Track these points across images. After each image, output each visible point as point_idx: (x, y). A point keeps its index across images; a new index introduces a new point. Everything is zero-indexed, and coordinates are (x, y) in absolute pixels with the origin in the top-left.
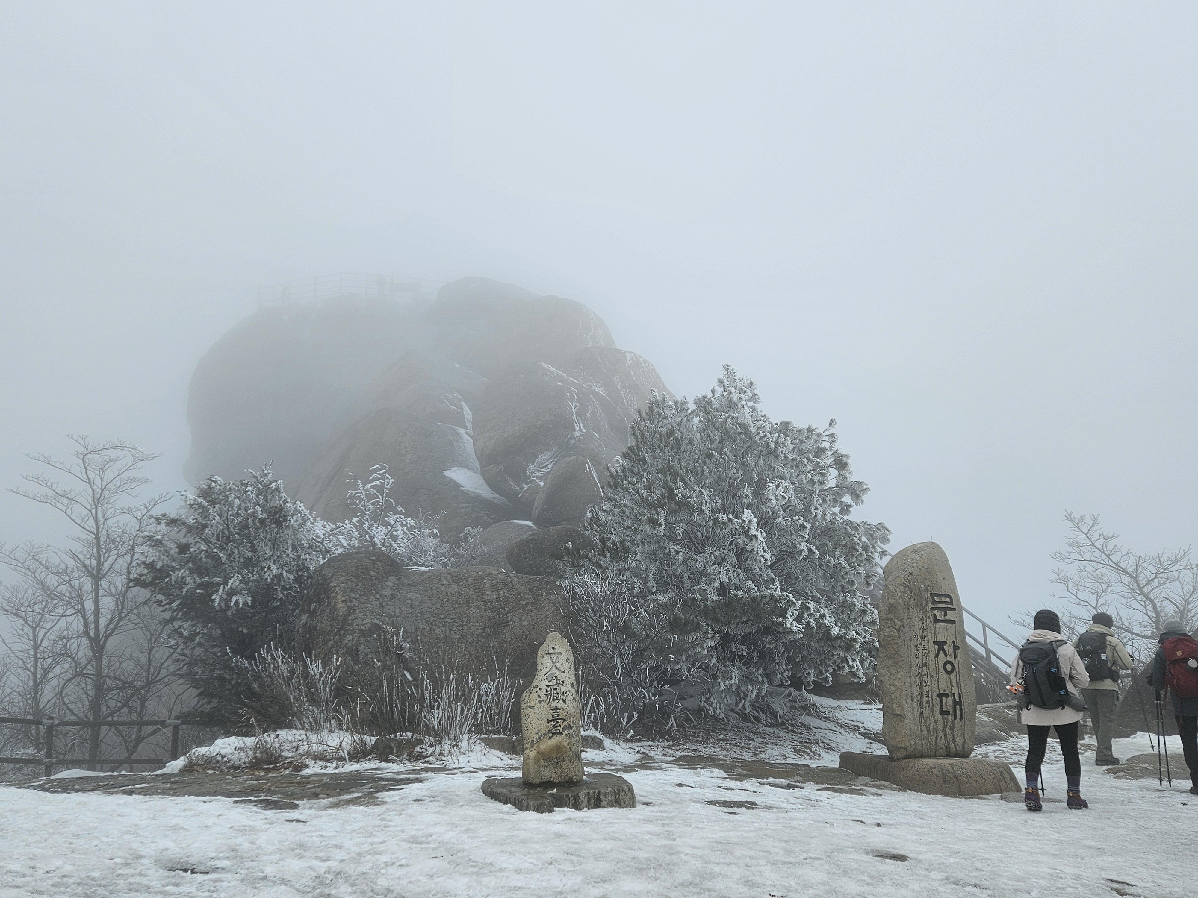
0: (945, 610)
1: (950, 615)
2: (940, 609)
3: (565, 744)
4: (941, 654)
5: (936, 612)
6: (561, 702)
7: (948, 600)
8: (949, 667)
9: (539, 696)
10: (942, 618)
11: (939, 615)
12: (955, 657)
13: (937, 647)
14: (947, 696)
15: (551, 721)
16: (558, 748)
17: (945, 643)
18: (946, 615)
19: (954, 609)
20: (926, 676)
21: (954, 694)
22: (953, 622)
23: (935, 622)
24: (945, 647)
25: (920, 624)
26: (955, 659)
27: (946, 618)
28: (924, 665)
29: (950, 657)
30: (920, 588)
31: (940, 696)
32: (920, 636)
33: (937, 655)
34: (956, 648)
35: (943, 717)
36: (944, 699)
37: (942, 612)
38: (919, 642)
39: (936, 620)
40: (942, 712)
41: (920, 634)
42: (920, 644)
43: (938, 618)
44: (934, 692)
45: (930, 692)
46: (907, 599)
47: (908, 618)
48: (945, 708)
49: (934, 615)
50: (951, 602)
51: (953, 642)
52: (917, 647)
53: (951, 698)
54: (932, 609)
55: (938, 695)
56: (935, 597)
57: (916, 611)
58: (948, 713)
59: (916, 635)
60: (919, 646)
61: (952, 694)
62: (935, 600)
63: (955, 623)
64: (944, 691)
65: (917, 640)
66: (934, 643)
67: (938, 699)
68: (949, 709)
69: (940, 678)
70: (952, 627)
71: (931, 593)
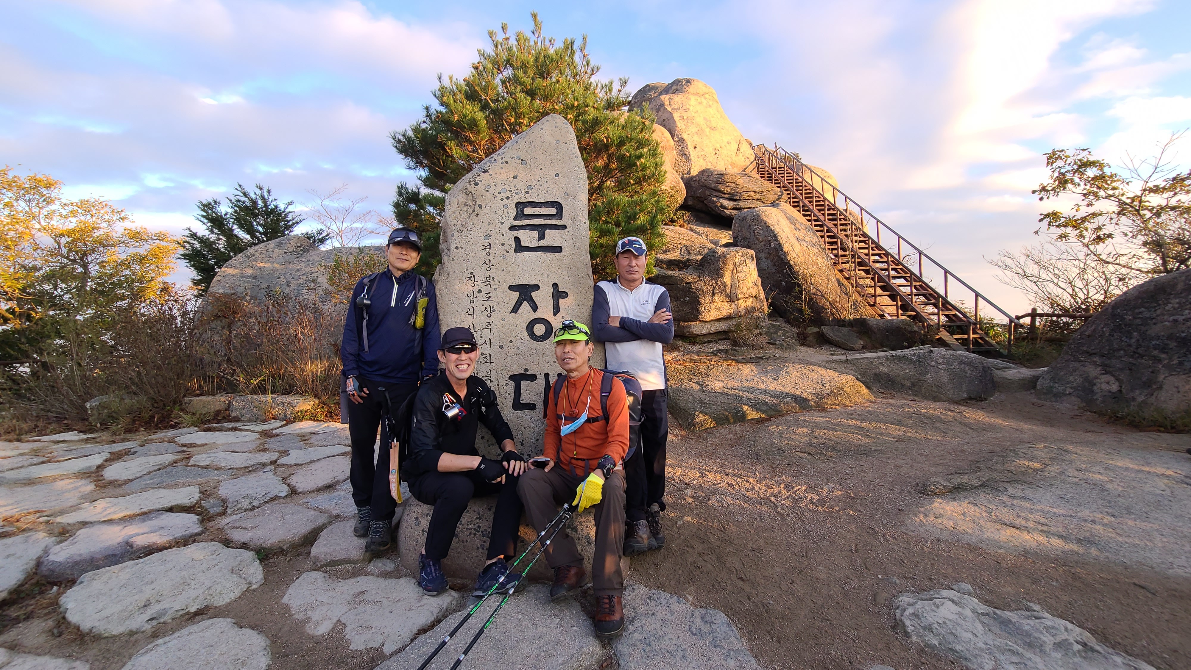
0: (541, 230)
1: (552, 238)
2: (531, 227)
4: (525, 305)
5: (521, 234)
7: (553, 211)
8: (540, 330)
10: (535, 244)
11: (528, 238)
12: (556, 310)
13: (516, 295)
14: (533, 377)
17: (536, 287)
18: (542, 237)
19: (564, 227)
20: (488, 346)
21: (547, 376)
22: (558, 249)
23: (516, 251)
24: (533, 294)
25: (482, 256)
26: (555, 315)
27: (543, 243)
28: (485, 326)
29: (545, 311)
30: (496, 194)
31: (517, 379)
32: (480, 276)
33: (515, 310)
34: (558, 294)
35: (520, 413)
36: (524, 383)
37: (535, 234)
38: (477, 289)
39: (520, 248)
40: (518, 405)
41: (481, 274)
42: (480, 291)
43: (523, 244)
44: (503, 372)
45: (493, 373)
46: (465, 215)
47: (457, 248)
48: (525, 398)
49: (517, 239)
50: (559, 215)
51: (555, 285)
52: (472, 297)
53: (541, 381)
54: (512, 228)
55: (512, 378)
56: (525, 209)
57: (477, 233)
58: (531, 406)
59: (472, 277)
60: (476, 294)
61: (543, 375)
62: (525, 213)
63: (561, 251)
64: (526, 370)
65: (473, 285)
66: (511, 288)
67: (512, 383)
68: (534, 399)
69: (518, 348)
70: (555, 258)
71: (519, 201)
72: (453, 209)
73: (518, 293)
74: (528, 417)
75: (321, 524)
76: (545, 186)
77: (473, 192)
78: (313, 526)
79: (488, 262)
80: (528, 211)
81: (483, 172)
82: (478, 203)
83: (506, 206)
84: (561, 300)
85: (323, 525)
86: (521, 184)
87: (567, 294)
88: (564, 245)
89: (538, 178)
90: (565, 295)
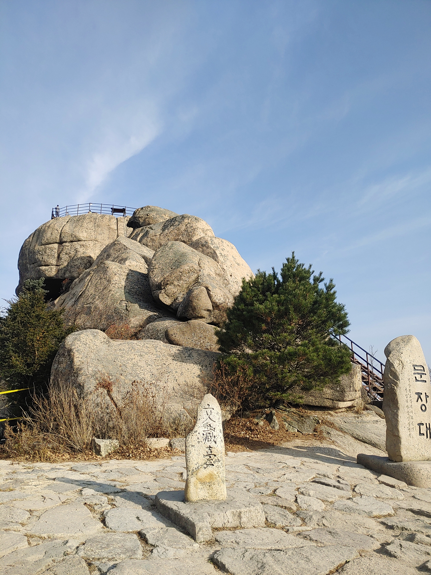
0: (421, 375)
1: (424, 378)
2: (418, 374)
3: (215, 473)
4: (419, 400)
6: (213, 443)
7: (422, 368)
8: (423, 408)
9: (198, 438)
10: (420, 379)
12: (427, 402)
13: (417, 396)
14: (423, 424)
15: (206, 456)
16: (211, 476)
17: (421, 394)
18: (421, 377)
19: (425, 374)
20: (412, 413)
21: (426, 424)
22: (425, 381)
23: (416, 381)
24: (421, 396)
25: (408, 382)
27: (422, 379)
28: (410, 406)
29: (424, 402)
30: (407, 361)
32: (408, 389)
33: (417, 401)
34: (427, 396)
35: (420, 437)
36: (421, 426)
37: (419, 376)
38: (407, 393)
40: (420, 434)
43: (417, 379)
44: (416, 422)
45: (414, 422)
46: (401, 368)
47: (402, 379)
48: (422, 432)
49: (416, 377)
50: (424, 370)
51: (426, 393)
52: (407, 396)
53: (425, 426)
54: (414, 373)
55: (418, 424)
57: (406, 375)
58: (424, 434)
64: (421, 422)
66: (416, 393)
67: (418, 426)
68: (424, 432)
69: (419, 414)
70: (425, 384)
71: (413, 364)
74: (423, 438)
77: (401, 360)
79: (409, 384)
80: (416, 368)
82: (404, 364)
83: (411, 366)
84: (427, 398)
86: (412, 358)
89: (415, 357)
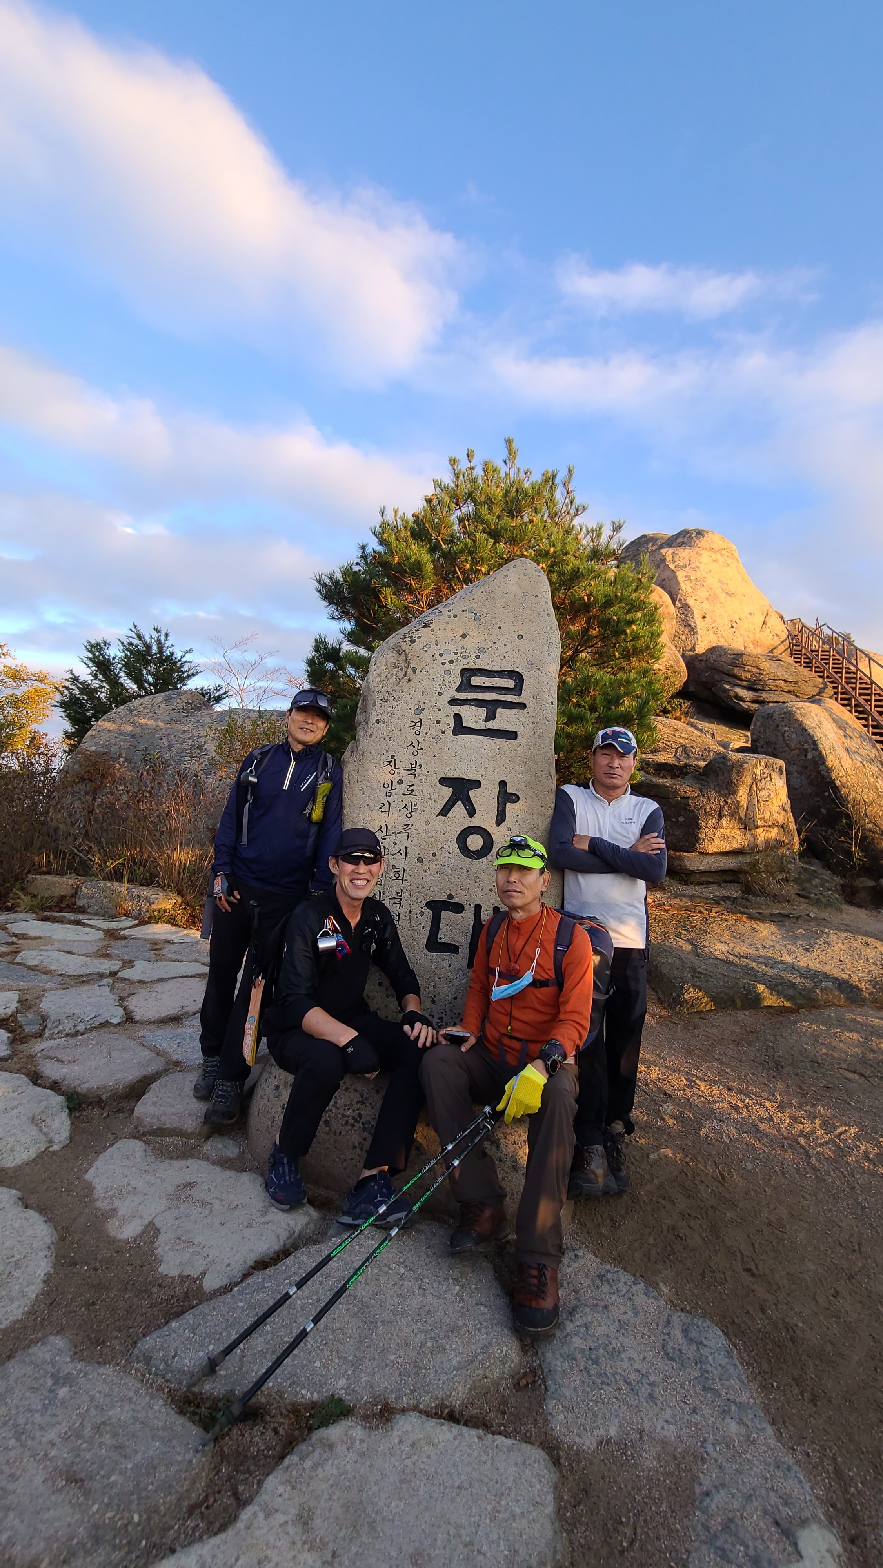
0: (492, 708)
1: (505, 719)
2: (479, 703)
4: (459, 807)
5: (463, 710)
7: (510, 683)
8: (475, 842)
10: (481, 725)
11: (473, 717)
12: (501, 819)
13: (448, 792)
14: (458, 908)
17: (477, 784)
18: (491, 716)
19: (523, 706)
20: (403, 856)
21: (478, 908)
22: (511, 735)
23: (455, 733)
24: (472, 793)
25: (409, 735)
26: (498, 823)
27: (491, 725)
28: (401, 830)
29: (485, 818)
30: (437, 656)
31: (437, 907)
32: (403, 763)
33: (445, 811)
34: (506, 796)
35: (435, 956)
36: (445, 915)
37: (482, 712)
38: (397, 778)
39: (460, 728)
40: (433, 944)
41: (404, 759)
42: (401, 782)
43: (464, 724)
44: (419, 894)
45: (405, 895)
46: (393, 680)
47: (378, 721)
48: (444, 936)
49: (458, 718)
50: (518, 690)
51: (503, 784)
52: (390, 788)
53: (469, 914)
54: (453, 702)
55: (430, 905)
56: (473, 678)
57: (405, 705)
58: (452, 949)
59: (392, 761)
60: (395, 785)
61: (473, 906)
62: (472, 683)
63: (515, 738)
64: (450, 896)
65: (392, 772)
66: (443, 781)
67: (429, 913)
68: (456, 939)
69: (443, 865)
70: (506, 747)
71: (466, 666)
72: (379, 671)
73: (451, 790)
74: (445, 964)
75: (154, 1071)
76: (503, 650)
77: (407, 651)
78: (144, 1073)
79: (415, 744)
80: (476, 681)
81: (424, 627)
82: (412, 665)
83: (448, 673)
84: (509, 806)
85: (157, 1073)
86: (470, 644)
87: (518, 797)
88: (519, 729)
89: (494, 638)
90: (515, 798)
